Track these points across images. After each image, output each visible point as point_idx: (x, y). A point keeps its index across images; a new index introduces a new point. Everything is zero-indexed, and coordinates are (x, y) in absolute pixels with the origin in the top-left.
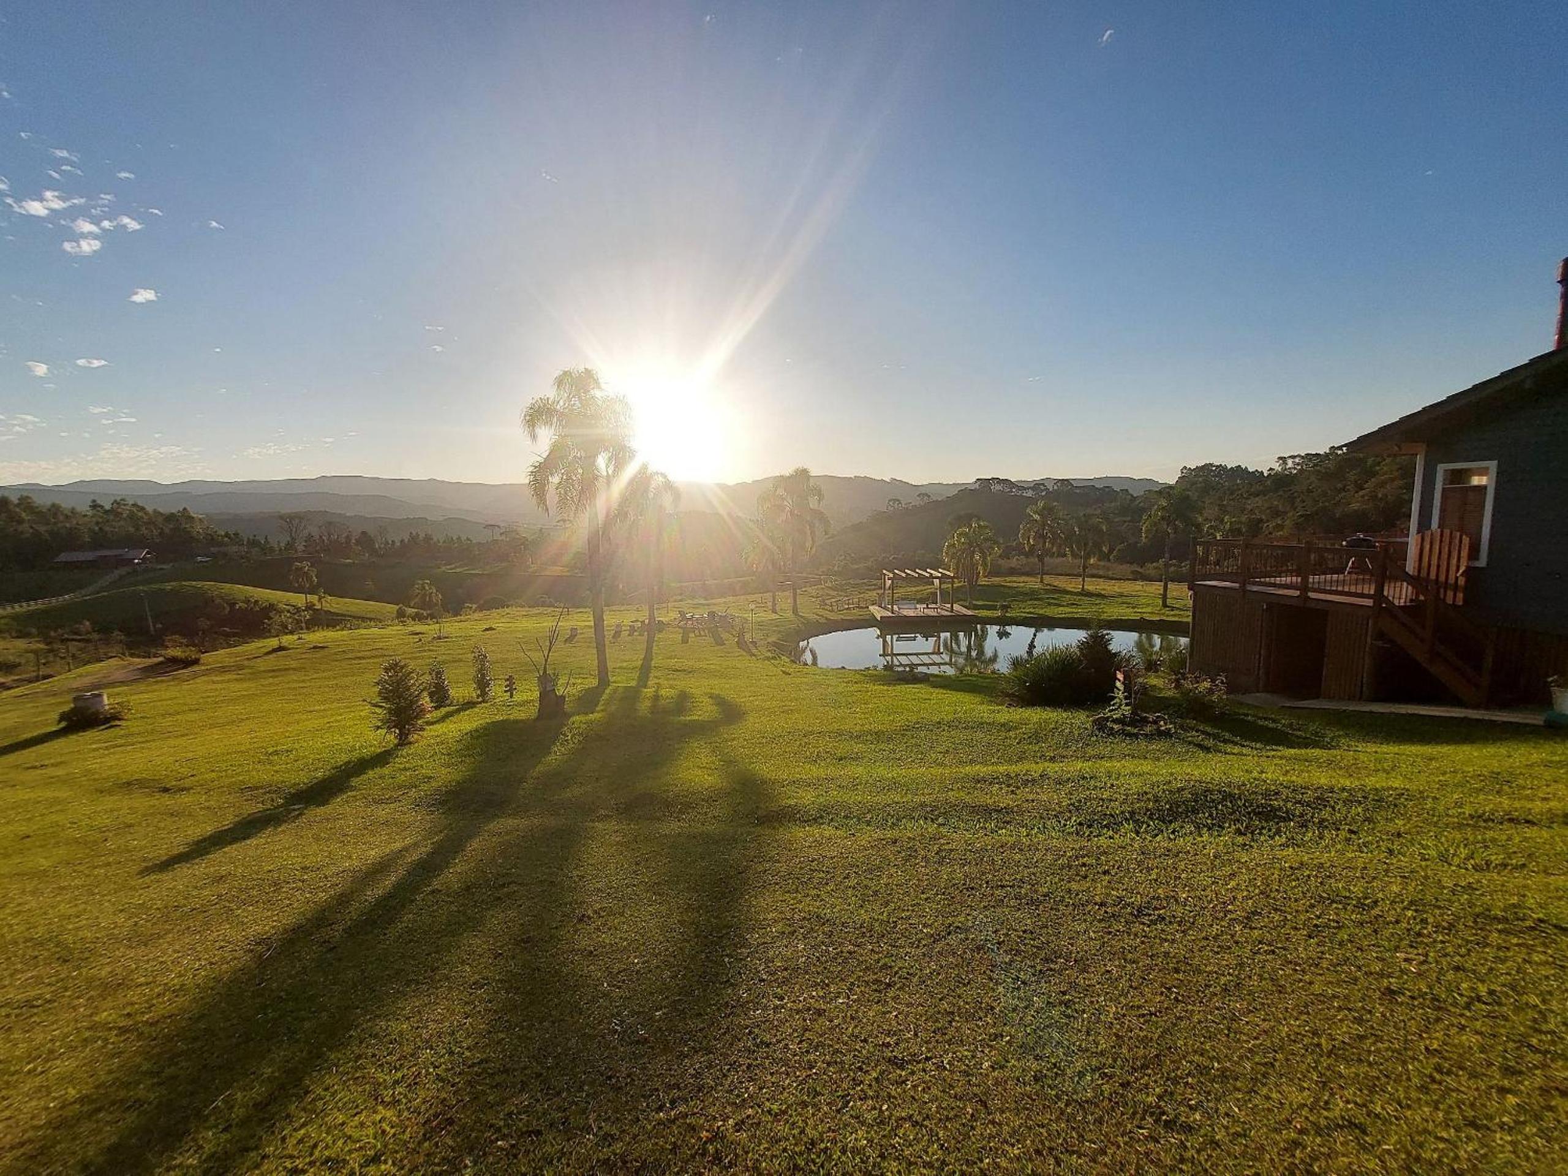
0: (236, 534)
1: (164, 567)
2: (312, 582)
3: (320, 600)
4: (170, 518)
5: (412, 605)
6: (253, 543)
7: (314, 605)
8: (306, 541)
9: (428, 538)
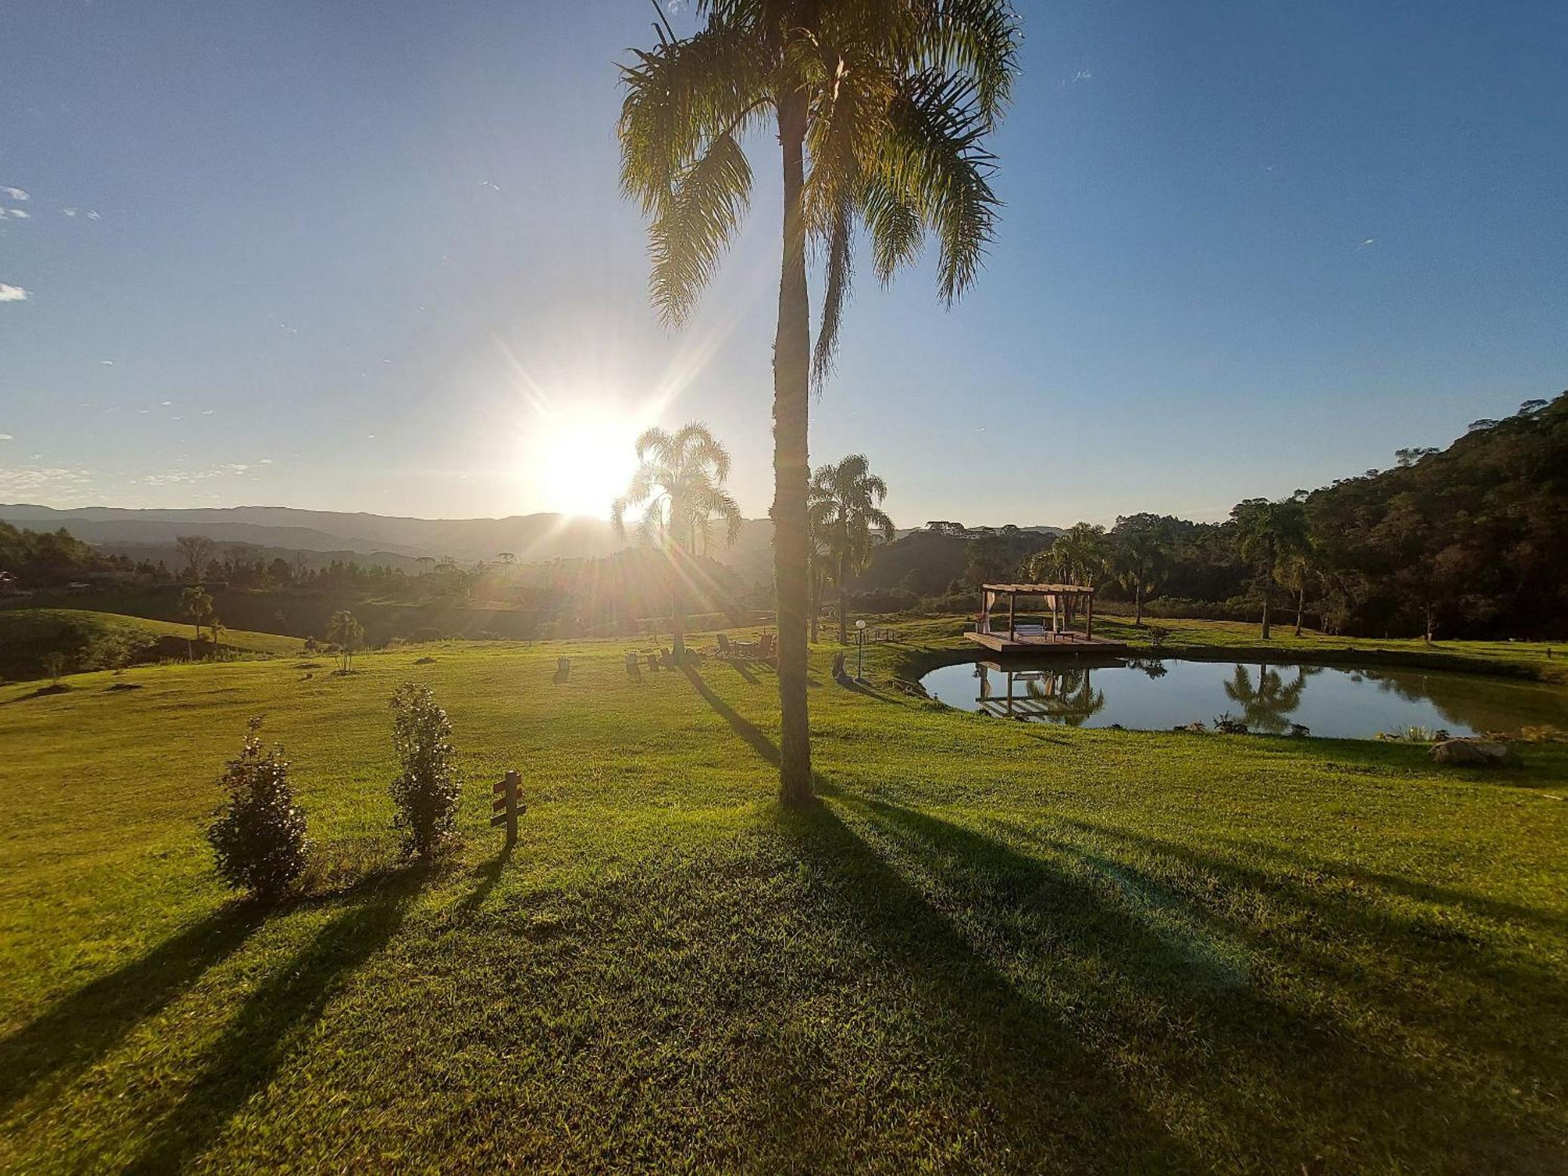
0: (123, 559)
1: (24, 593)
2: (206, 610)
3: (213, 632)
4: (46, 538)
5: (328, 639)
6: (145, 569)
7: (208, 638)
8: (208, 568)
9: (353, 568)
